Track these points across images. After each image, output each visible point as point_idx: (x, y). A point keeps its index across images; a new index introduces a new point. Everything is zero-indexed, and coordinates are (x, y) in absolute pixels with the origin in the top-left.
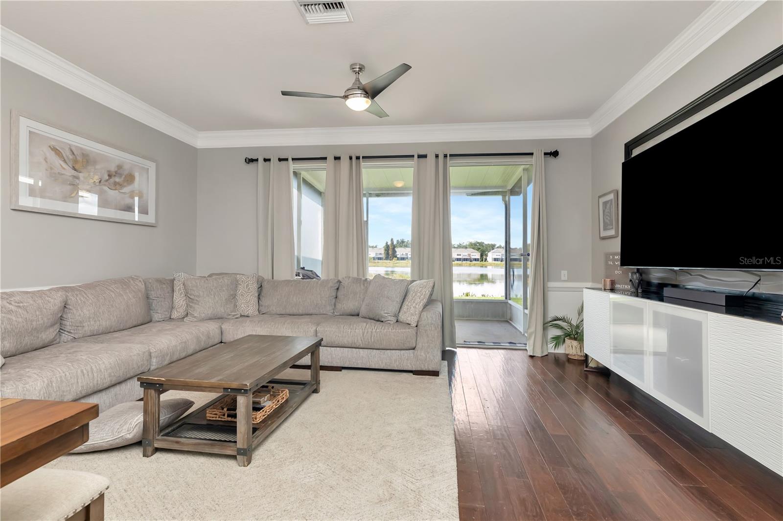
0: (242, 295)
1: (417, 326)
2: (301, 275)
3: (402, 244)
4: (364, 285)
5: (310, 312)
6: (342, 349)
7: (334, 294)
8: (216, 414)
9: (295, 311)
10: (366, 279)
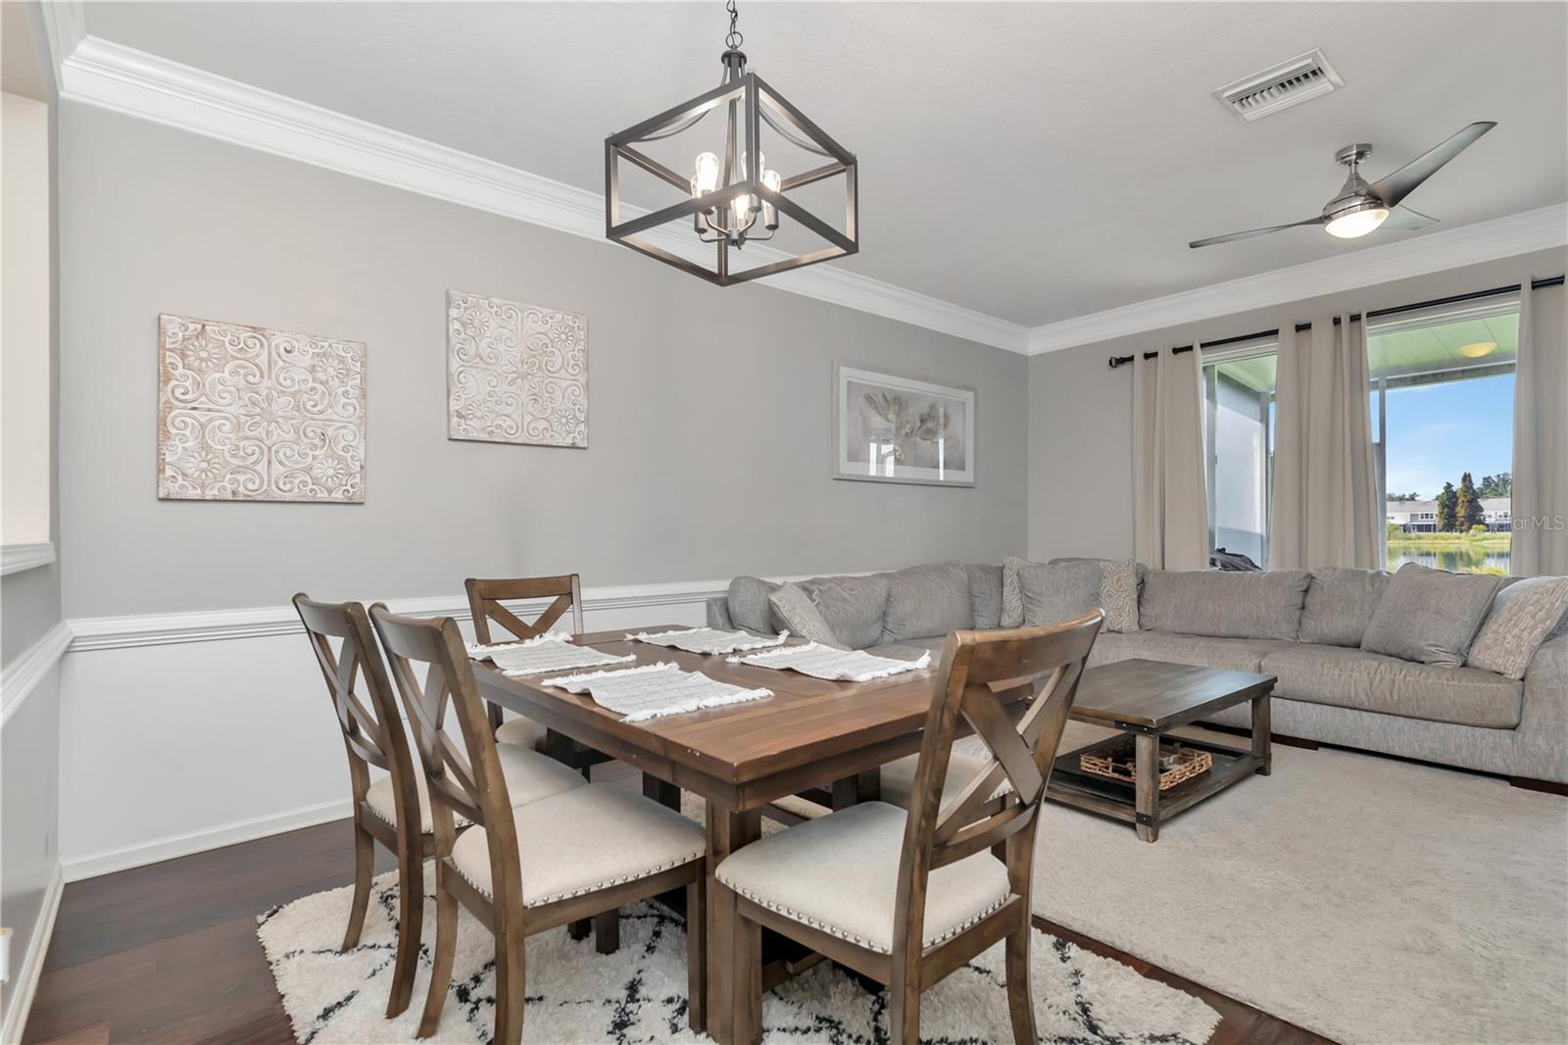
0: (1110, 596)
1: (1523, 680)
2: (1218, 563)
3: (1493, 487)
4: (1373, 585)
5: (1243, 633)
6: (1318, 706)
7: (1298, 601)
8: (1095, 765)
9: (1211, 629)
10: (1379, 573)
